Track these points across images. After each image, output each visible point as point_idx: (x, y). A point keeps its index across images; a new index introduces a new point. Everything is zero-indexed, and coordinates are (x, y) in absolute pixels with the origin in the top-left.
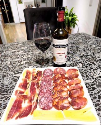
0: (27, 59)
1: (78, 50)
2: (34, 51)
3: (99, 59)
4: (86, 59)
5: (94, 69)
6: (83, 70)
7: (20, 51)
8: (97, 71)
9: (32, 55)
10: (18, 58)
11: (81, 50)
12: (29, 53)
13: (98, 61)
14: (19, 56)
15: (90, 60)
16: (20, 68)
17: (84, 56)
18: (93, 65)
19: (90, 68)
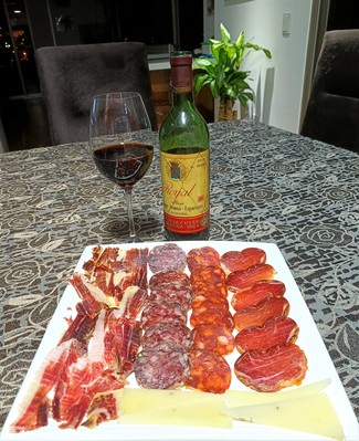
0: (55, 195)
1: (224, 169)
2: (79, 174)
3: (284, 190)
4: (241, 193)
5: (256, 219)
6: (222, 222)
7: (32, 175)
8: (265, 222)
9: (71, 183)
10: (28, 193)
11: (233, 168)
12: (63, 180)
13: (276, 196)
14: (31, 188)
15: (252, 196)
16: (31, 219)
17: (239, 185)
18: (257, 207)
19: (243, 216)
